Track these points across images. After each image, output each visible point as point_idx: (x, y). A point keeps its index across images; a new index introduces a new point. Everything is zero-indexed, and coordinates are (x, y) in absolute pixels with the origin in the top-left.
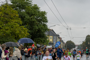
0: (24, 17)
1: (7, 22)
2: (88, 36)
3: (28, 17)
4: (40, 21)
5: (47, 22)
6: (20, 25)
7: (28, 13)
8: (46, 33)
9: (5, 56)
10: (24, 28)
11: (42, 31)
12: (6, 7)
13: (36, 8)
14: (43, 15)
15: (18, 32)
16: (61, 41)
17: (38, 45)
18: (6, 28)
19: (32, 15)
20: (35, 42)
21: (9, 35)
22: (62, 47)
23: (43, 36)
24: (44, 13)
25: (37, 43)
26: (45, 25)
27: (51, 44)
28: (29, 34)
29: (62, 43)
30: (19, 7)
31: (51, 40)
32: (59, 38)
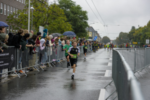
0: (69, 15)
1: (54, 19)
2: (121, 33)
3: (72, 15)
4: (82, 19)
5: (87, 19)
6: (66, 22)
7: (72, 12)
8: (87, 29)
9: (52, 45)
10: (69, 24)
11: (84, 27)
12: (54, 6)
13: (79, 8)
14: (85, 14)
15: (64, 27)
16: (99, 36)
17: (79, 39)
18: (54, 24)
19: (76, 13)
20: (78, 35)
21: (56, 30)
22: (99, 41)
23: (84, 31)
24: (85, 13)
25: (79, 36)
26: (85, 22)
27: (90, 38)
28: (72, 29)
29: (99, 38)
30: (65, 6)
31: (90, 35)
32: (97, 34)
